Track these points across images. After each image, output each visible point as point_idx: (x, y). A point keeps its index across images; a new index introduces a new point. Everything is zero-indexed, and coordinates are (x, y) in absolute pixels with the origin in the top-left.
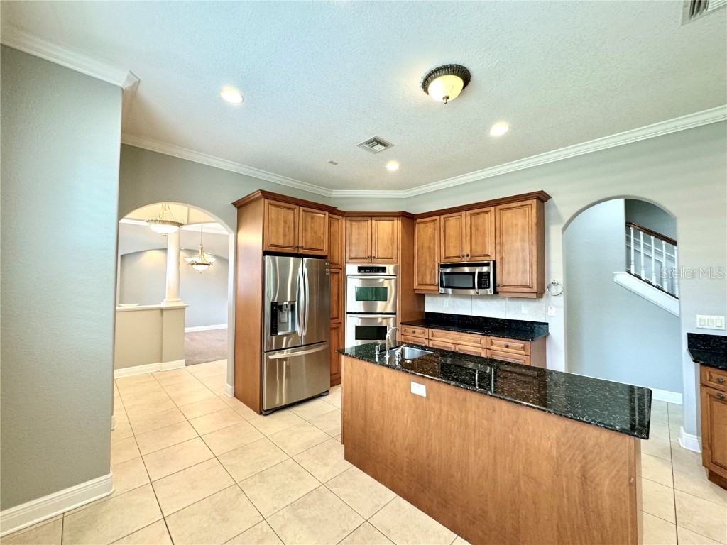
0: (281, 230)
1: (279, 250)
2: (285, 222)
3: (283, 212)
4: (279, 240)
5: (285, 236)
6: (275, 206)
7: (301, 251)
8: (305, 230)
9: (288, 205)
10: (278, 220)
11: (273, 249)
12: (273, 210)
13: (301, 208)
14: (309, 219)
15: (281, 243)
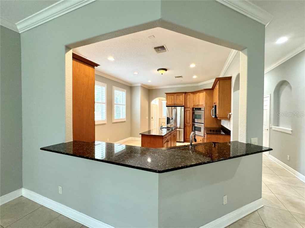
0: (170, 101)
1: (170, 105)
2: (171, 99)
3: (171, 96)
4: (170, 103)
5: (171, 102)
6: (169, 95)
7: (176, 105)
8: (177, 99)
9: (172, 94)
10: (169, 98)
11: (168, 105)
12: (168, 96)
13: (176, 94)
14: (178, 97)
15: (170, 104)
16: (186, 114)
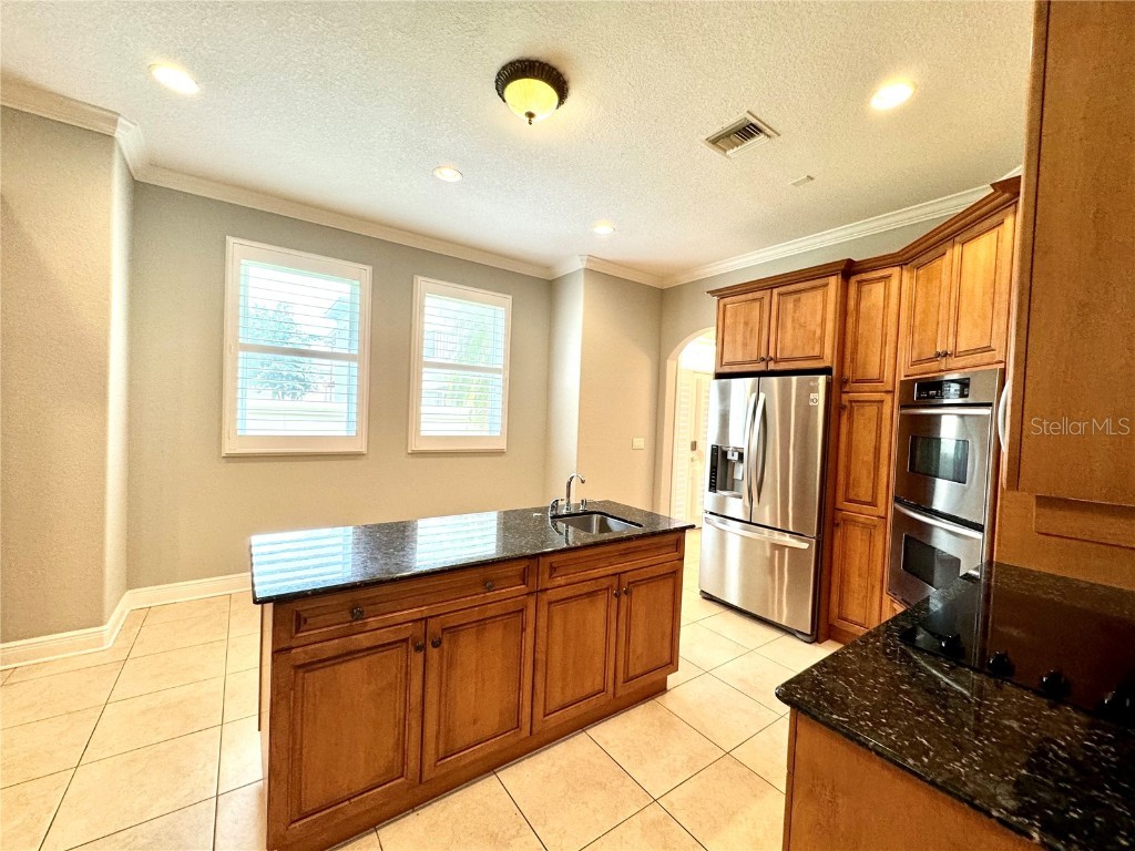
0: (741, 338)
1: (736, 369)
3: (744, 308)
4: (737, 355)
5: (745, 345)
8: (781, 324)
9: (752, 295)
10: (736, 322)
11: (727, 369)
12: (730, 310)
13: (775, 291)
14: (790, 306)
15: (739, 359)
16: (850, 433)
